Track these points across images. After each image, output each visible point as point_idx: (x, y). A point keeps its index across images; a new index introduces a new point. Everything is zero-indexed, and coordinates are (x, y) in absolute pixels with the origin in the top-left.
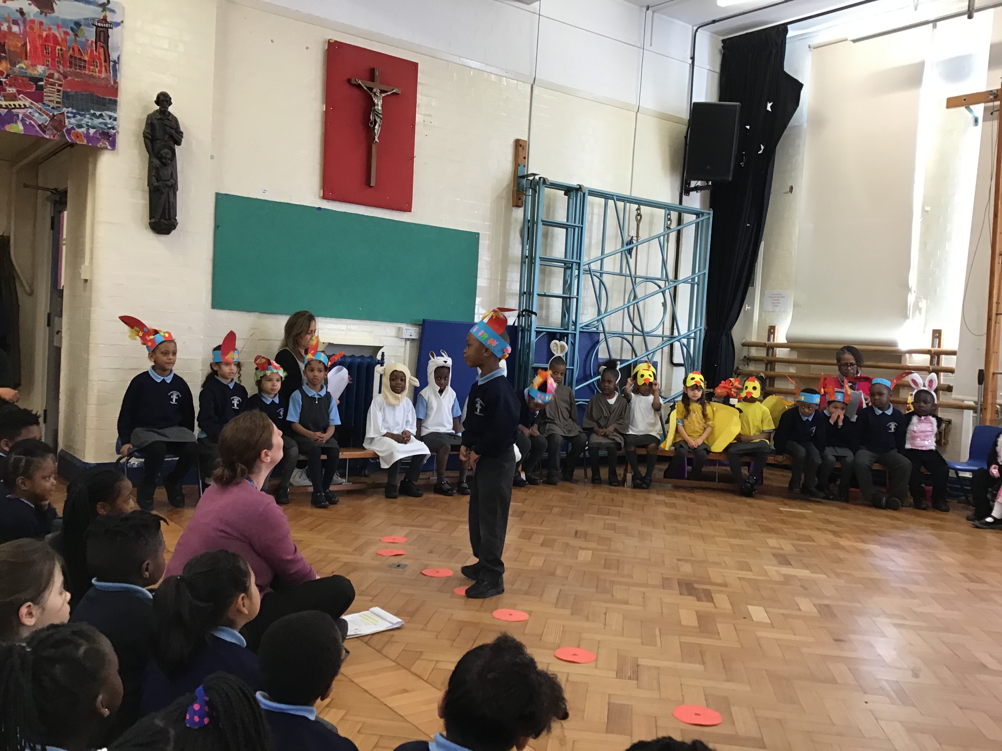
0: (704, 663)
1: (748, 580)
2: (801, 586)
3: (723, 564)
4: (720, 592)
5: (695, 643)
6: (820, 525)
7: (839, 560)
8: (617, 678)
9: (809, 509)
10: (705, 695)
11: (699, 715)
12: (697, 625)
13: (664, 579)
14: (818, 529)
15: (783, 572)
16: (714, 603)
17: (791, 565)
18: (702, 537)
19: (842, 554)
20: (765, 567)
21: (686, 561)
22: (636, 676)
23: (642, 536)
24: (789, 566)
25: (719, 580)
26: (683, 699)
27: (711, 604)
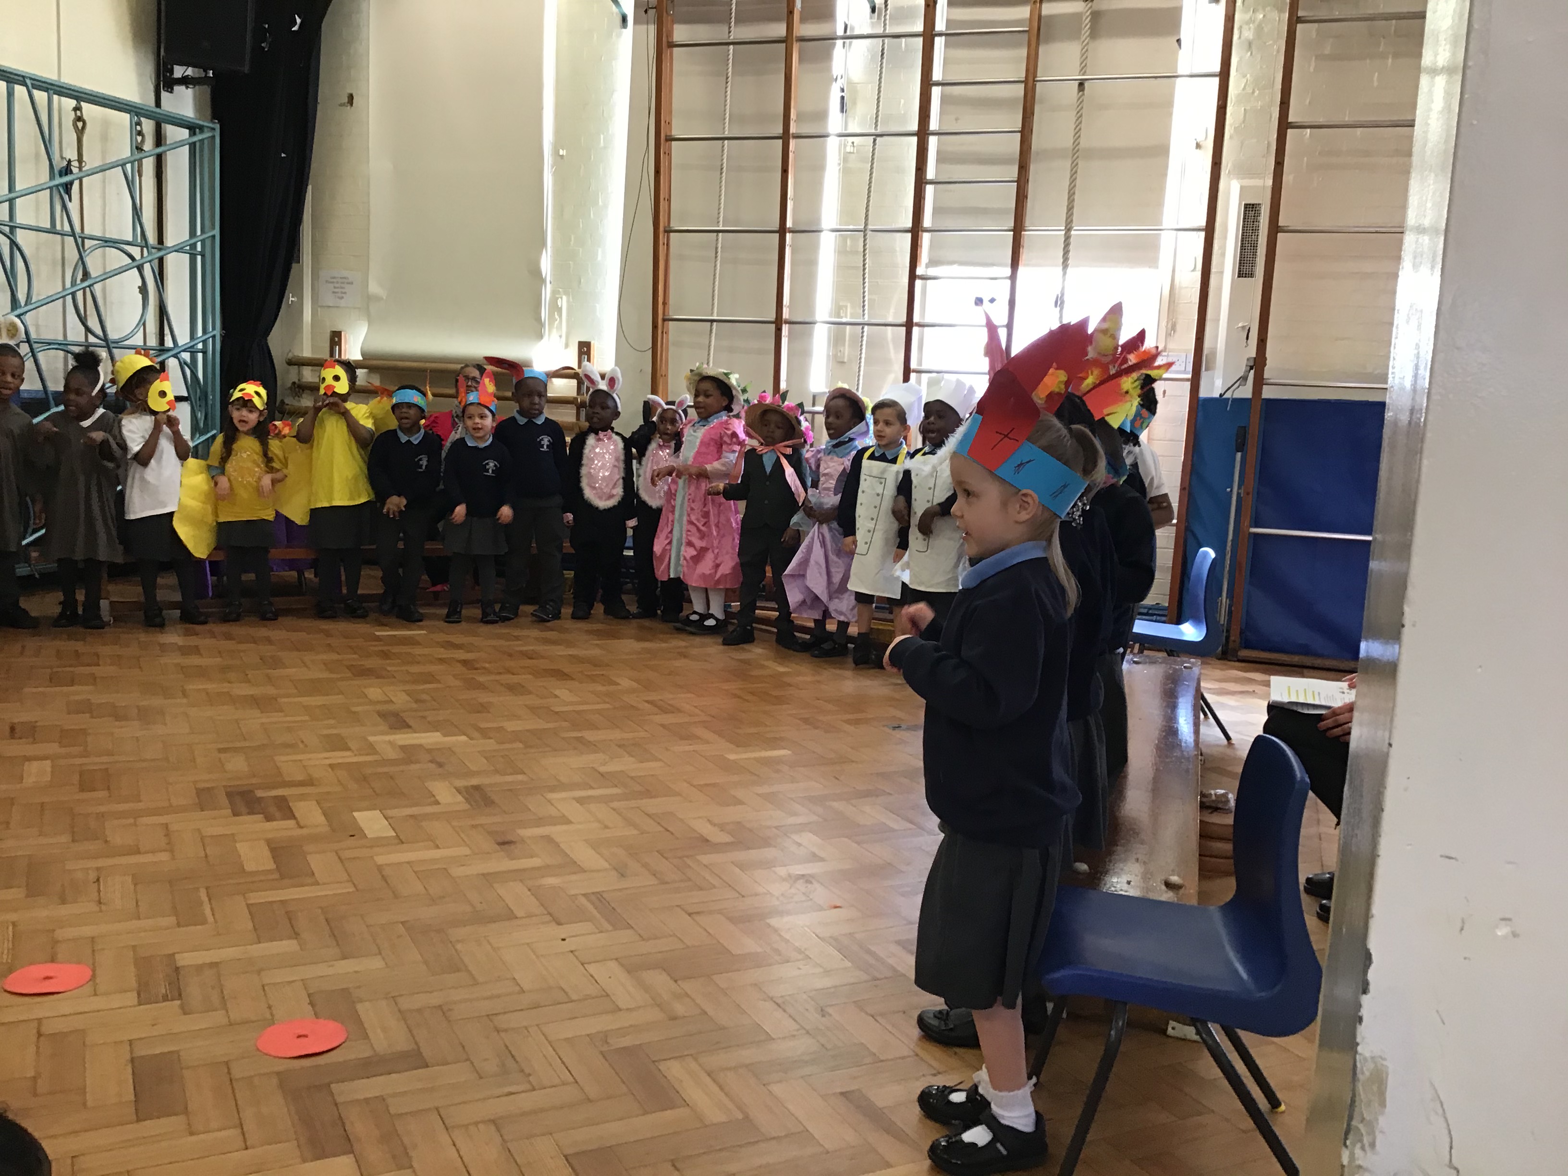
0: (296, 935)
1: (348, 766)
2: (431, 761)
3: (301, 746)
4: (302, 797)
5: (275, 902)
6: (442, 653)
7: (483, 708)
8: (140, 1004)
9: (421, 628)
10: (309, 995)
11: (306, 1036)
12: (275, 867)
13: (199, 792)
14: (441, 661)
15: (401, 743)
16: (294, 817)
17: (409, 727)
18: (256, 702)
19: (483, 697)
20: (371, 739)
21: (236, 750)
22: (175, 991)
23: (145, 716)
24: (406, 730)
25: (300, 777)
26: (272, 1014)
27: (291, 823)
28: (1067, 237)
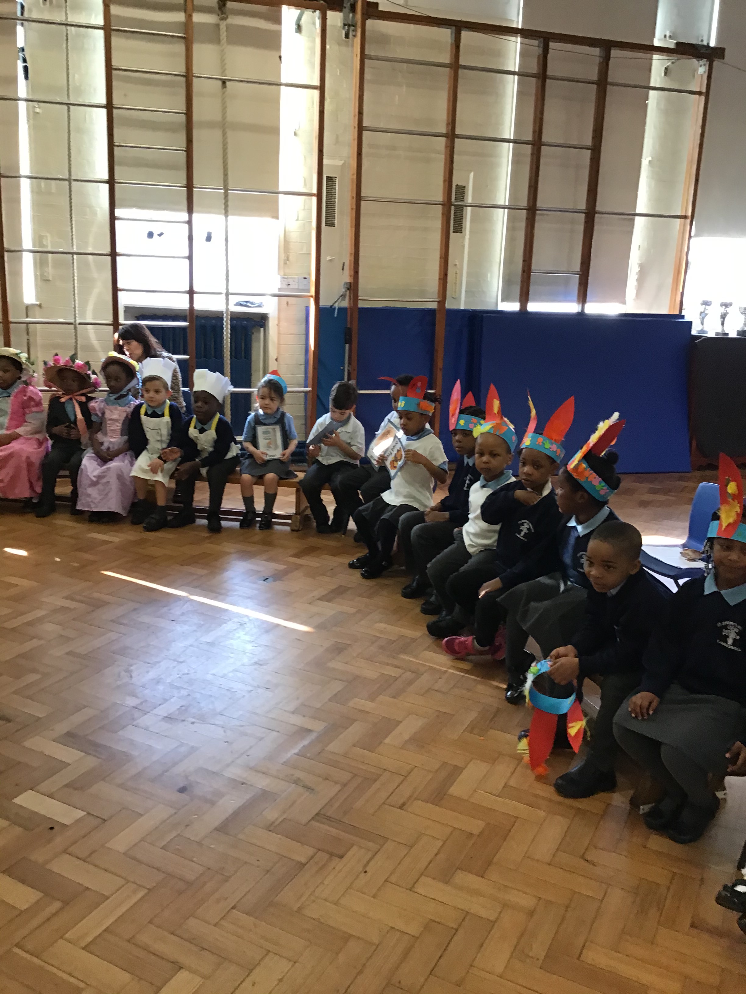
28: (226, 195)
